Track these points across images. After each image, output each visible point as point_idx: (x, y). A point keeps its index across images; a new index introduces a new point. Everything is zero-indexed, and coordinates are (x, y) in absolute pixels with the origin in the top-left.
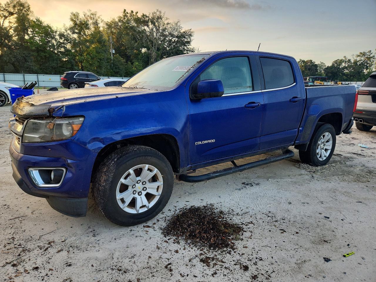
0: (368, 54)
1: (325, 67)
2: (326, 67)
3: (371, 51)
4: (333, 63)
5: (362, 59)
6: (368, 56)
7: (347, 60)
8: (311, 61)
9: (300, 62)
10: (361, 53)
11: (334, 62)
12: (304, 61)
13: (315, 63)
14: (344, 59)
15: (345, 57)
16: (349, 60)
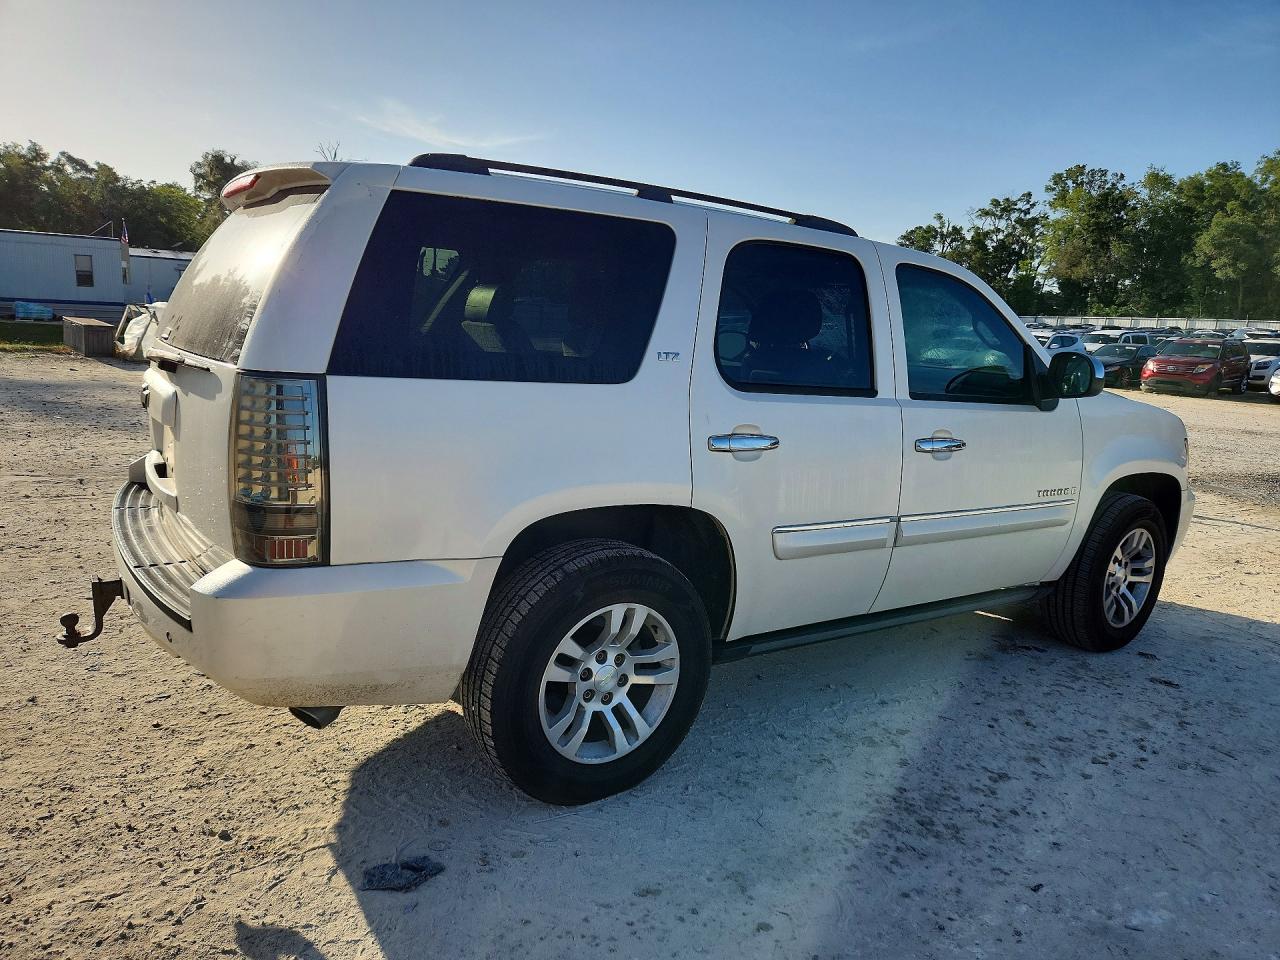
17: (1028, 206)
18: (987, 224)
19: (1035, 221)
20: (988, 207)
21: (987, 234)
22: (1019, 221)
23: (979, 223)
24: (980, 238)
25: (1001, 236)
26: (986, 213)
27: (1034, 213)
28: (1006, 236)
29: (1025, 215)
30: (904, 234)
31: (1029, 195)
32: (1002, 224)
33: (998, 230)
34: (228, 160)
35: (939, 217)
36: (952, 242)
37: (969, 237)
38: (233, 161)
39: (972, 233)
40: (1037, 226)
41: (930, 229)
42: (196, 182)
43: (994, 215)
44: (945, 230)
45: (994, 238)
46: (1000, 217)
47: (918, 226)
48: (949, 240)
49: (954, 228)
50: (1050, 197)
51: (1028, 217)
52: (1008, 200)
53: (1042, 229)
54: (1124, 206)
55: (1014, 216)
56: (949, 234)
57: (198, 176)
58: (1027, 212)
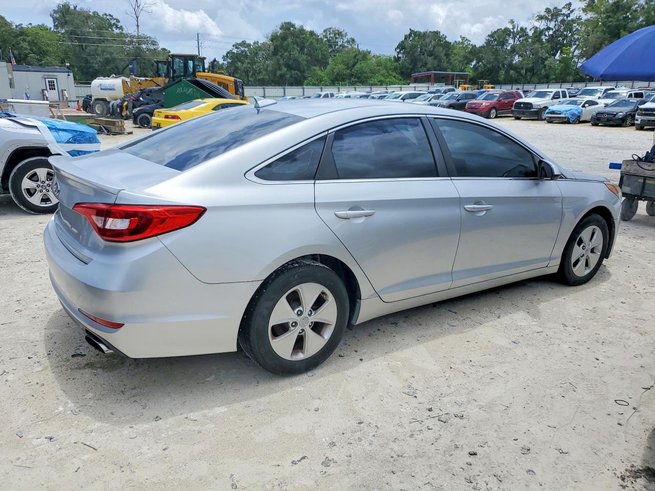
17: (569, 12)
18: (541, 25)
19: (574, 21)
20: (543, 13)
21: (543, 30)
22: (563, 21)
23: (537, 24)
24: (538, 33)
25: (551, 32)
26: (541, 18)
27: (573, 16)
28: (554, 32)
29: (567, 18)
30: (490, 33)
31: (570, 4)
32: (552, 25)
33: (549, 29)
34: (72, 7)
35: (512, 22)
36: (520, 37)
37: (530, 33)
38: (75, 8)
39: (533, 31)
40: (574, 25)
41: (506, 30)
42: (54, 23)
43: (547, 18)
44: (515, 30)
45: (547, 33)
46: (551, 20)
47: (499, 28)
48: (518, 37)
49: (522, 29)
50: (583, 5)
51: (569, 19)
52: (556, 8)
53: (577, 27)
54: (629, 8)
55: (560, 18)
56: (518, 33)
57: (55, 19)
58: (568, 16)
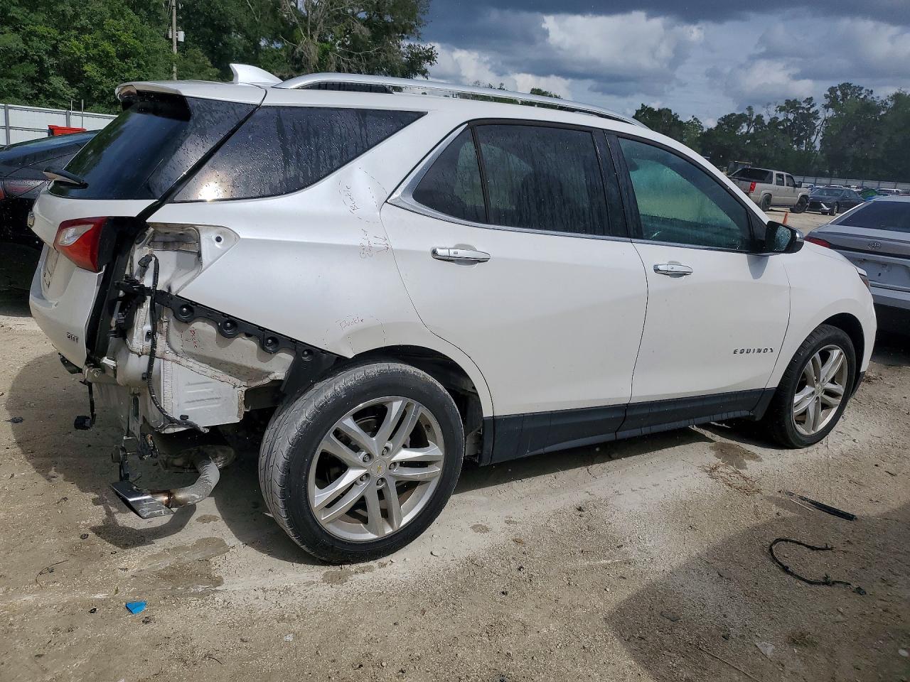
0: (804, 105)
1: (700, 131)
2: (705, 130)
3: (811, 99)
4: (718, 123)
5: (791, 116)
6: (805, 112)
7: (754, 117)
8: (670, 111)
9: (642, 111)
10: (788, 102)
11: (722, 119)
12: (651, 110)
13: (679, 119)
14: (747, 113)
15: (750, 109)
16: (760, 117)
